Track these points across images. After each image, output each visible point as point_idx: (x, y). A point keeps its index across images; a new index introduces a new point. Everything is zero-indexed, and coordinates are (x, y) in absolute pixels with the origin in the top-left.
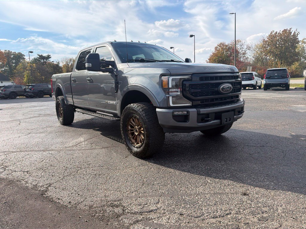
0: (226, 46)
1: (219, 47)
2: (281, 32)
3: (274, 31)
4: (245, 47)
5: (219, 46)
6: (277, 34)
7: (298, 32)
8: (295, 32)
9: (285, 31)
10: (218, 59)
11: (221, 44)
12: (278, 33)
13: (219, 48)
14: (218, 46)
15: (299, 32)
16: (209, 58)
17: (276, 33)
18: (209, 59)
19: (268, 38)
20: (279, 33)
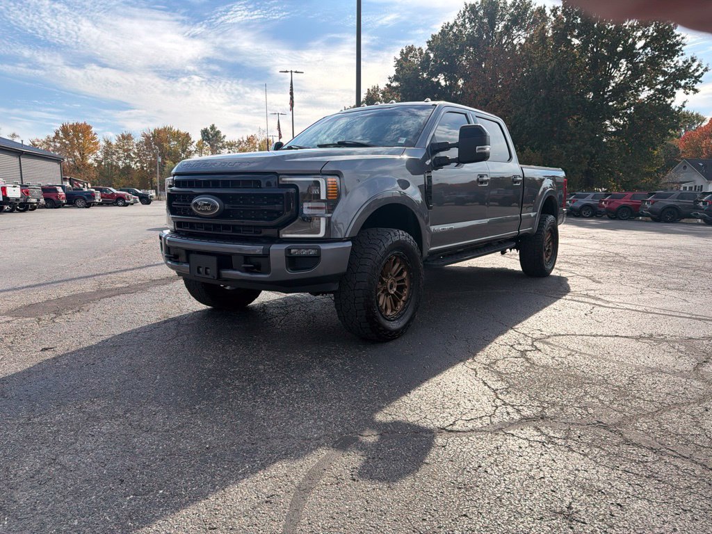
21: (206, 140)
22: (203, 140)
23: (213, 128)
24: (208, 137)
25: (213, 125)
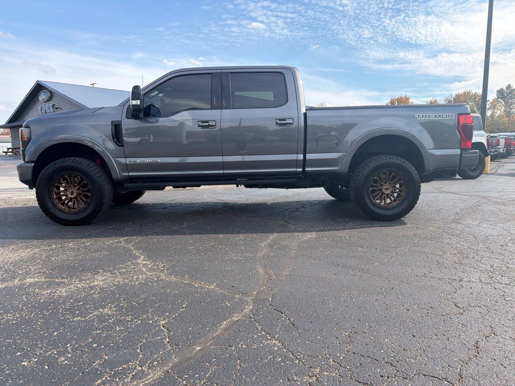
21: (501, 98)
22: (498, 98)
23: (509, 87)
24: (503, 95)
25: (509, 85)
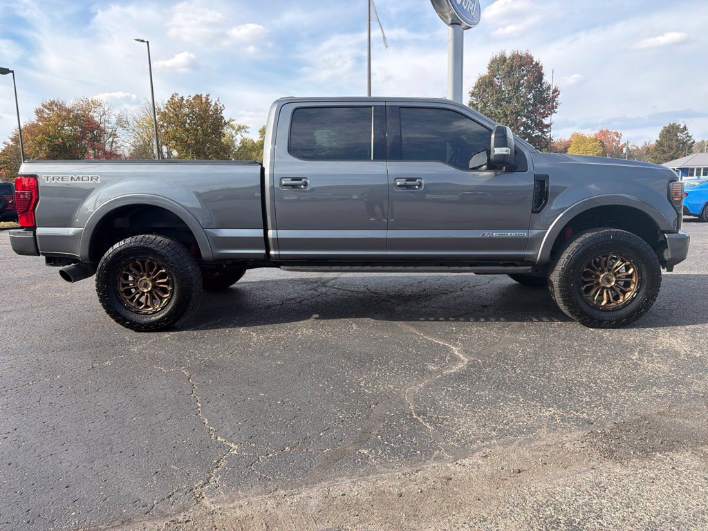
0: (69, 111)
1: (47, 111)
2: (191, 99)
3: (177, 94)
4: (113, 120)
5: (48, 109)
6: (184, 102)
7: (221, 105)
8: (216, 104)
9: (198, 97)
10: (50, 141)
11: (52, 103)
12: (185, 99)
13: (49, 114)
14: (45, 107)
15: (223, 106)
16: (12, 136)
17: (182, 99)
18: (13, 140)
19: (167, 108)
20: (187, 101)
